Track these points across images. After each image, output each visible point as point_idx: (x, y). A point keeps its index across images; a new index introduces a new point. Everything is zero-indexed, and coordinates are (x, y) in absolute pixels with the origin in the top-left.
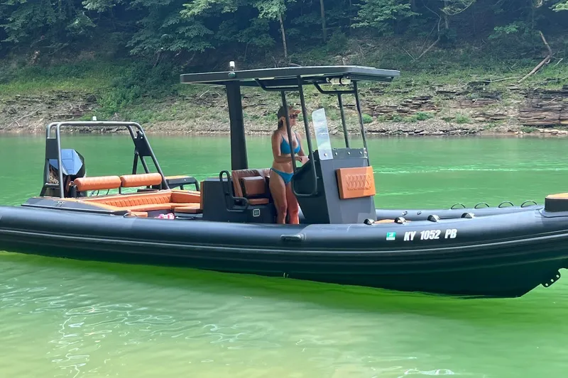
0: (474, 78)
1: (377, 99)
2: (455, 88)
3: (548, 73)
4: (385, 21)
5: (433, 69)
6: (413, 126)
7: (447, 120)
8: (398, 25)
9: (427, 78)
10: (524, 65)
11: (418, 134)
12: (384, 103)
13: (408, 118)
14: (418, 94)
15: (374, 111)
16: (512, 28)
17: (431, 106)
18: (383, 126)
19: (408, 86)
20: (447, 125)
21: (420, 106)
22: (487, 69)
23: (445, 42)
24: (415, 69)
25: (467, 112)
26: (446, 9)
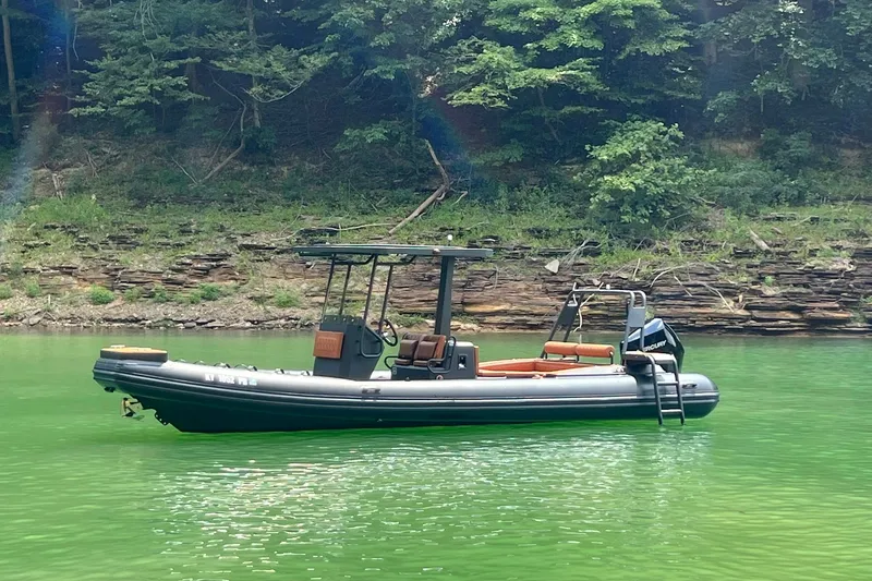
0: (310, 223)
1: (123, 256)
2: (273, 240)
3: (440, 218)
4: (138, 106)
5: (231, 202)
6: (193, 312)
7: (259, 300)
8: (165, 116)
9: (221, 219)
10: (398, 202)
11: (203, 326)
12: (136, 265)
13: (183, 295)
14: (203, 249)
15: (116, 278)
16: (376, 133)
17: (229, 271)
18: (134, 310)
19: (184, 232)
20: (258, 311)
21: (206, 272)
22: (333, 205)
23: (253, 151)
24: (199, 201)
25: (296, 286)
26: (256, 90)
